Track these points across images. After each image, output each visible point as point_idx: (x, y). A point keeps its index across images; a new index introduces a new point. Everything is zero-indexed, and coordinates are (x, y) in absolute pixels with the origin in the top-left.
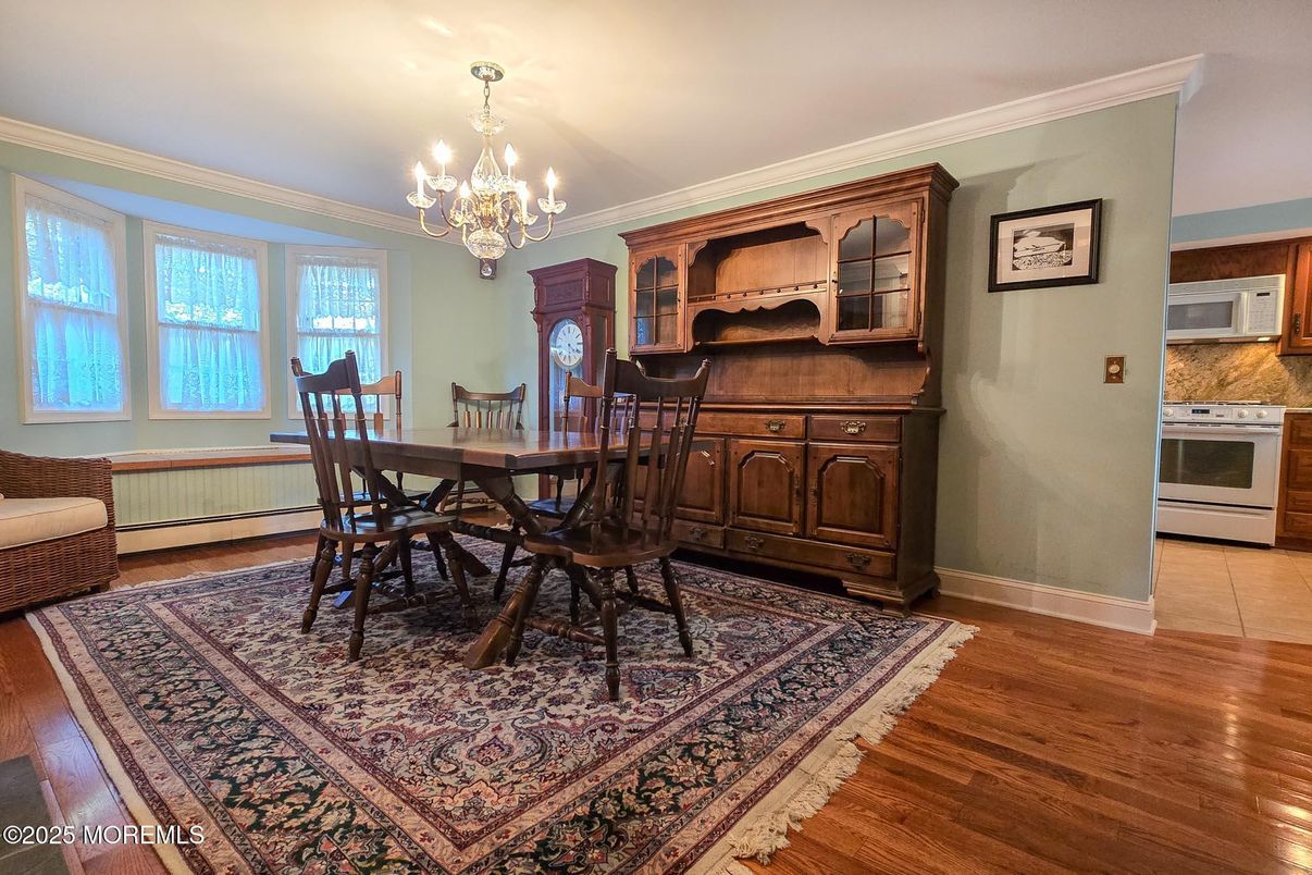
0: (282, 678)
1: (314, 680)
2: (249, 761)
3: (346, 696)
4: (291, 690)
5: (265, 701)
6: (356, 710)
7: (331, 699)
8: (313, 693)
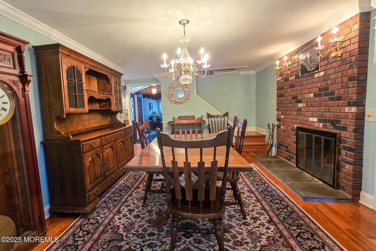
0: (255, 202)
1: (248, 198)
2: (262, 187)
3: (243, 192)
4: (253, 198)
5: (260, 197)
6: (242, 188)
7: (246, 192)
8: (249, 195)
